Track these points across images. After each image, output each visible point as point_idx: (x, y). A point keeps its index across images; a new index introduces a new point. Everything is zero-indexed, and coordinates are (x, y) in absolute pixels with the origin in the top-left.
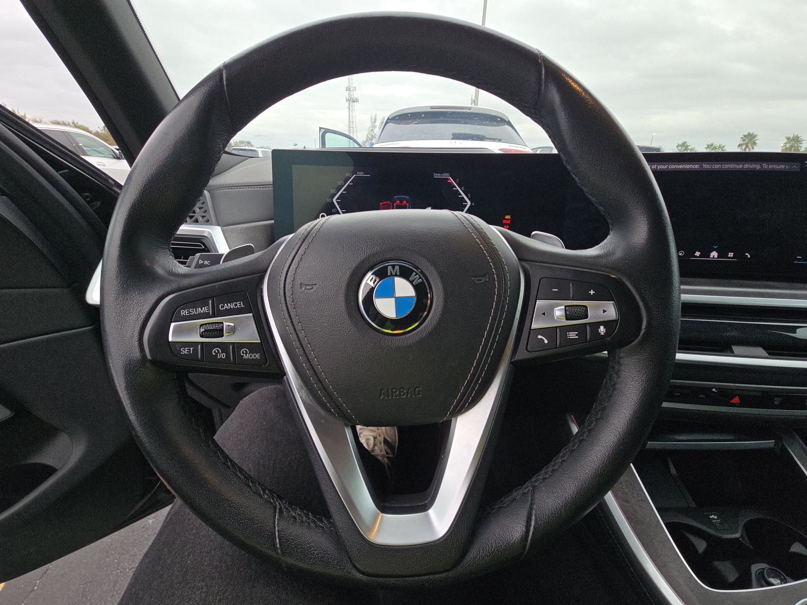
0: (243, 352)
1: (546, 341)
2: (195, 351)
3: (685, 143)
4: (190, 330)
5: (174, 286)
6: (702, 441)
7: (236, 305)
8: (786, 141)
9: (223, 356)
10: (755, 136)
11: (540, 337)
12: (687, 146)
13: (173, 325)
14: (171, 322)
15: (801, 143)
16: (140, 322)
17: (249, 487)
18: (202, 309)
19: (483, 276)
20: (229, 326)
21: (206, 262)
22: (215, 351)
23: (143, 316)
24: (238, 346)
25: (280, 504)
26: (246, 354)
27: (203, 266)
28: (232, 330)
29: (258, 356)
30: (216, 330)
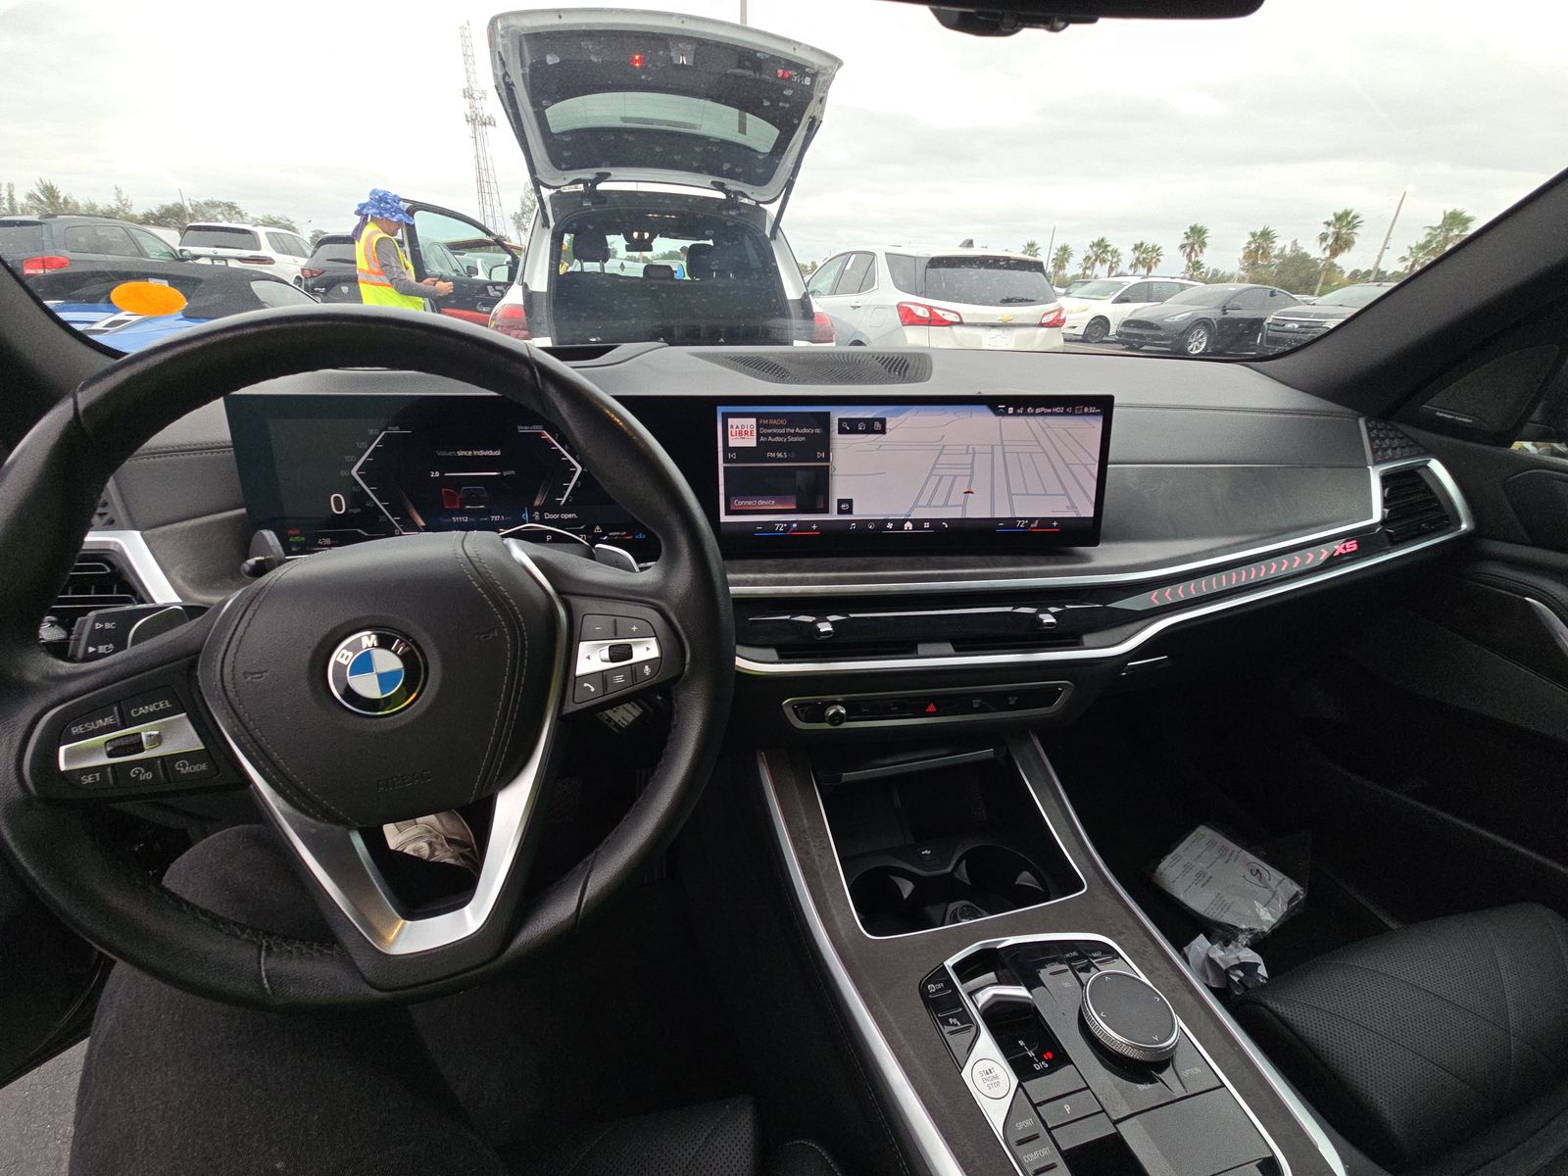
0: (179, 766)
1: (593, 689)
2: (104, 776)
3: (1103, 240)
4: (91, 752)
5: (54, 696)
6: (926, 759)
7: (157, 706)
8: (1250, 239)
9: (149, 776)
10: (1204, 232)
11: (586, 685)
12: (1107, 246)
13: (62, 749)
14: (60, 745)
15: (1273, 242)
16: (14, 752)
17: (221, 930)
18: (103, 721)
19: (490, 632)
20: (150, 735)
21: (102, 649)
22: (134, 773)
23: (16, 744)
24: (168, 761)
25: (267, 941)
26: (184, 766)
27: (96, 656)
28: (157, 740)
29: (203, 767)
30: (131, 745)
